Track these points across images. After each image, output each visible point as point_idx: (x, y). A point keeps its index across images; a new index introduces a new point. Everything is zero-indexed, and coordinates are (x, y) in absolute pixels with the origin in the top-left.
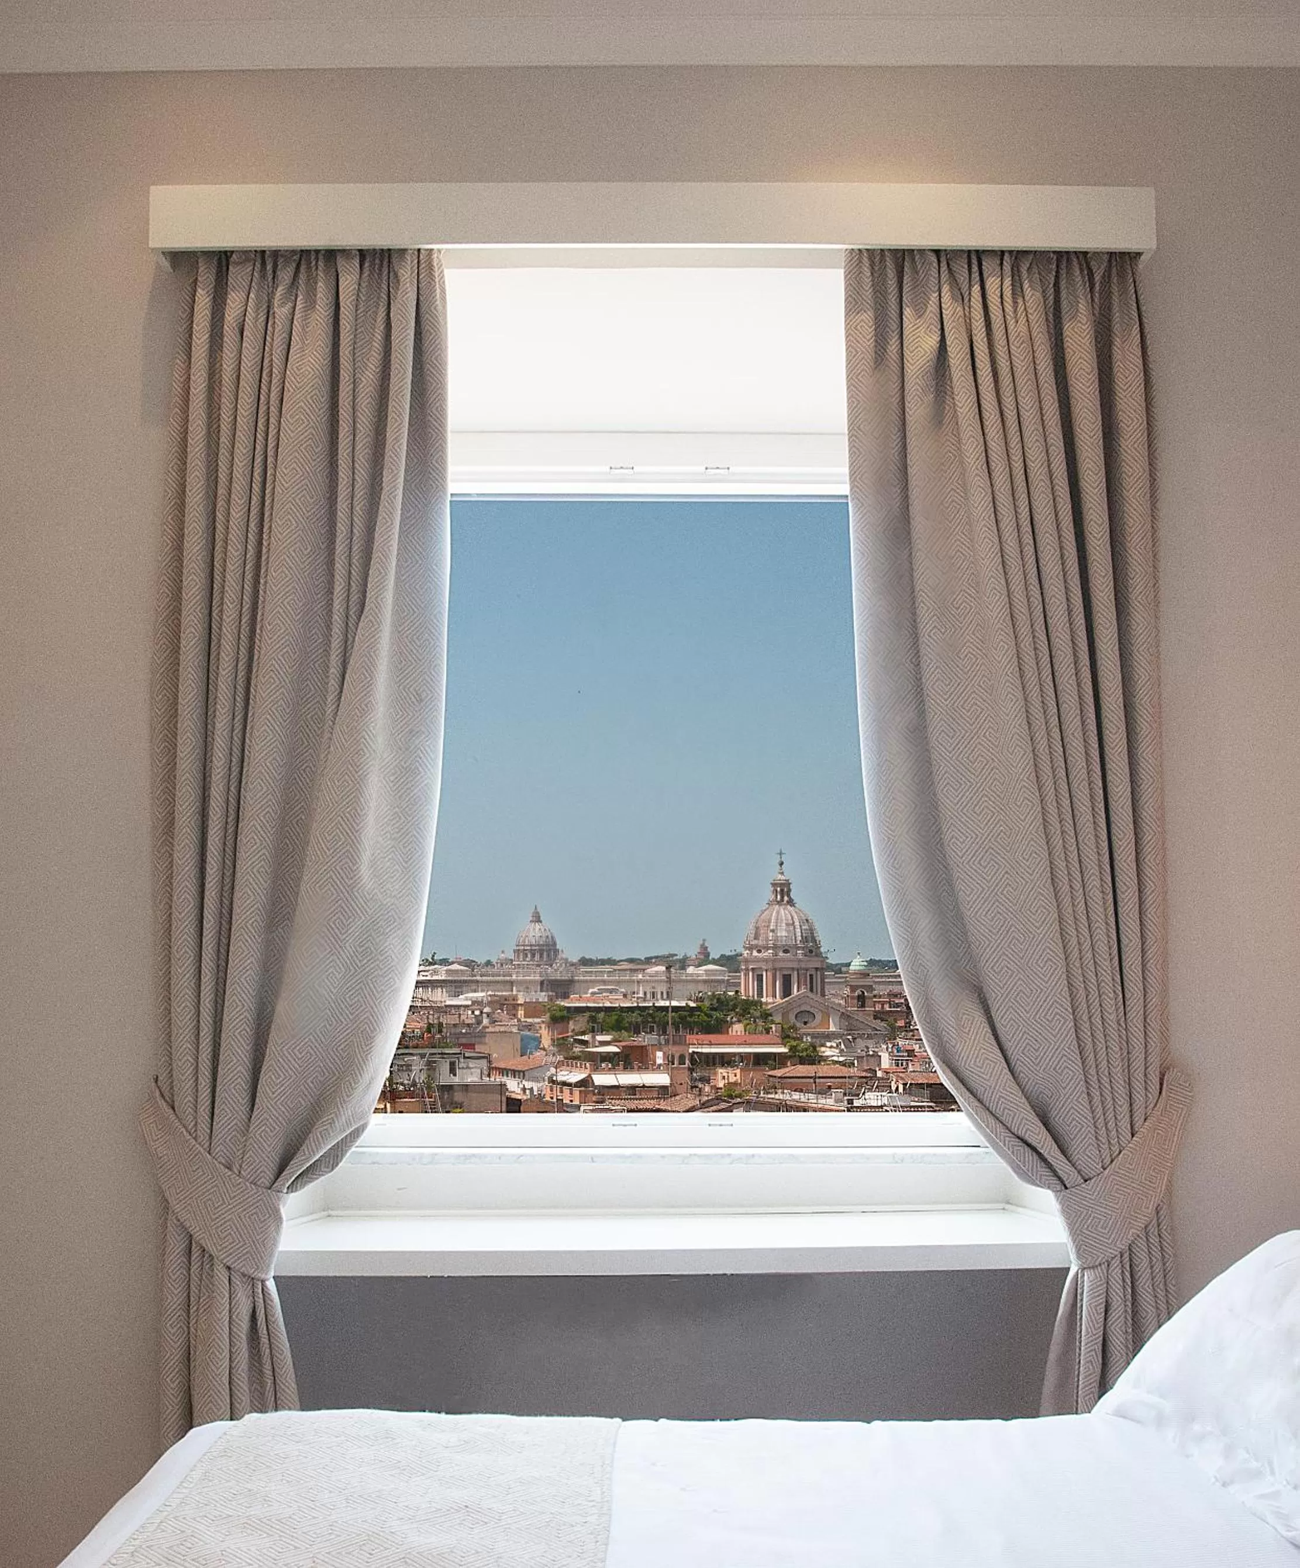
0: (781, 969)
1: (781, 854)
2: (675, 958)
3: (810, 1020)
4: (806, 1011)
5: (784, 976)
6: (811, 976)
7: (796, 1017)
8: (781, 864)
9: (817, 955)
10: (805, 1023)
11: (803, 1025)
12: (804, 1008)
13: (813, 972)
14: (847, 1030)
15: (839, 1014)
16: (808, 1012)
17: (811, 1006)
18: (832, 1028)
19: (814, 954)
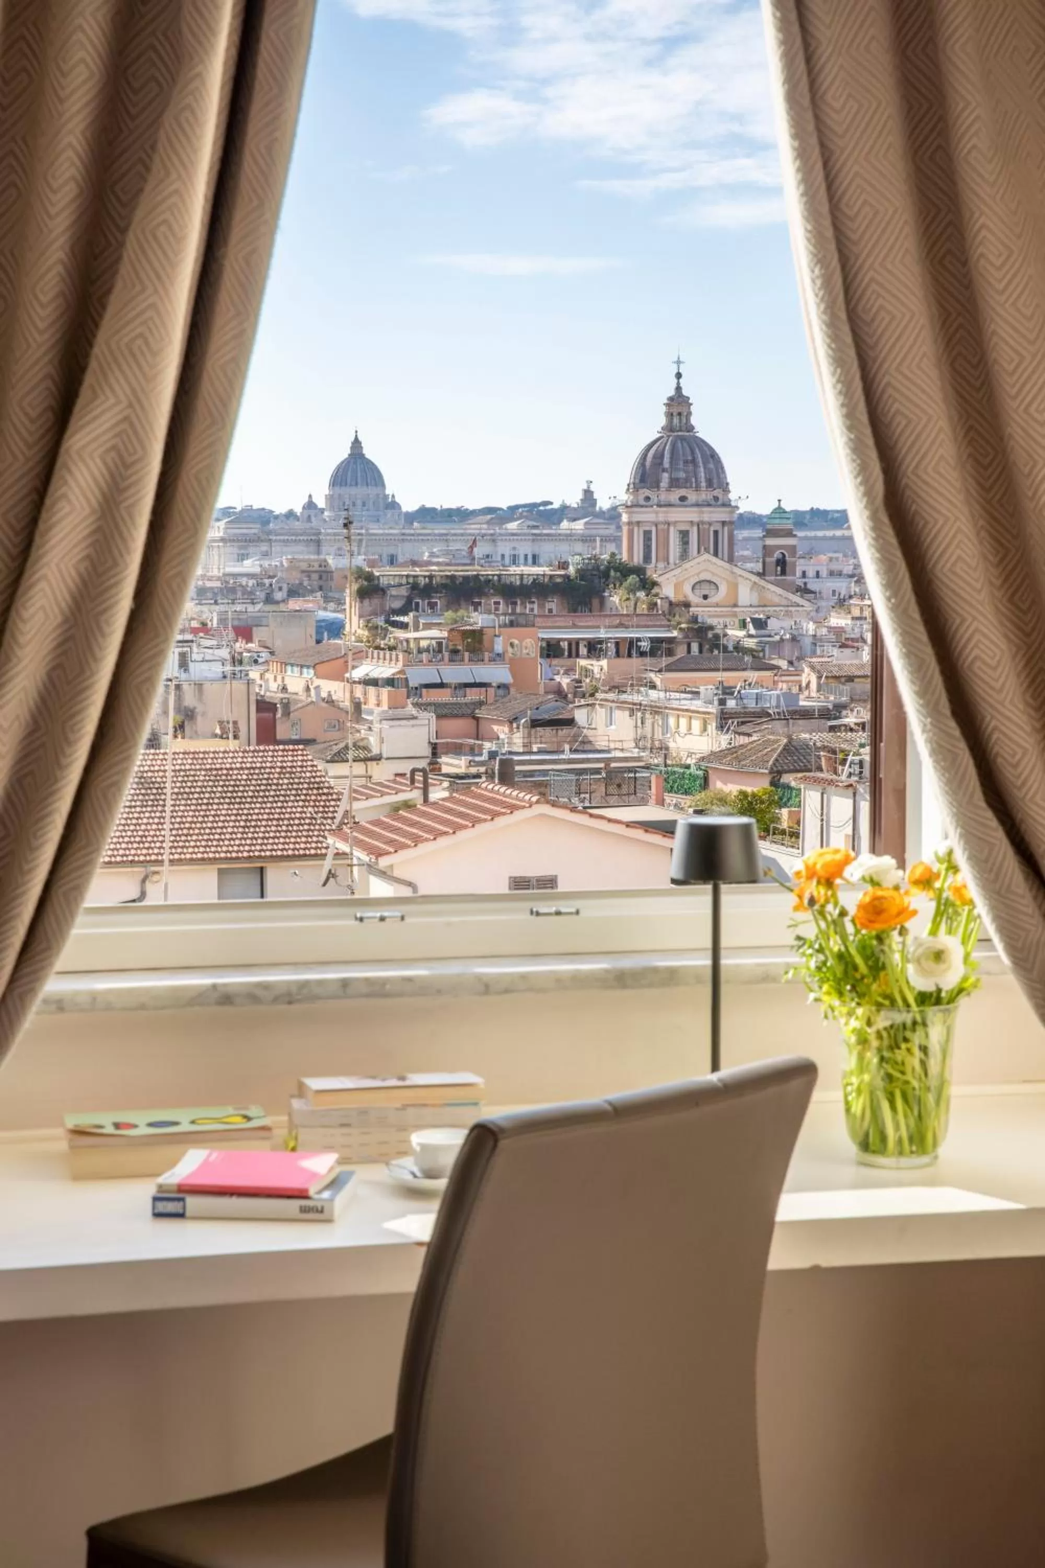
1: (679, 362)
2: (550, 507)
3: (713, 592)
4: (706, 581)
5: (681, 532)
6: (716, 532)
7: (693, 588)
8: (679, 376)
9: (724, 505)
10: (705, 597)
11: (701, 600)
12: (704, 576)
13: (718, 527)
14: (759, 606)
15: (749, 584)
16: (710, 582)
17: (713, 574)
18: (740, 604)
19: (720, 502)
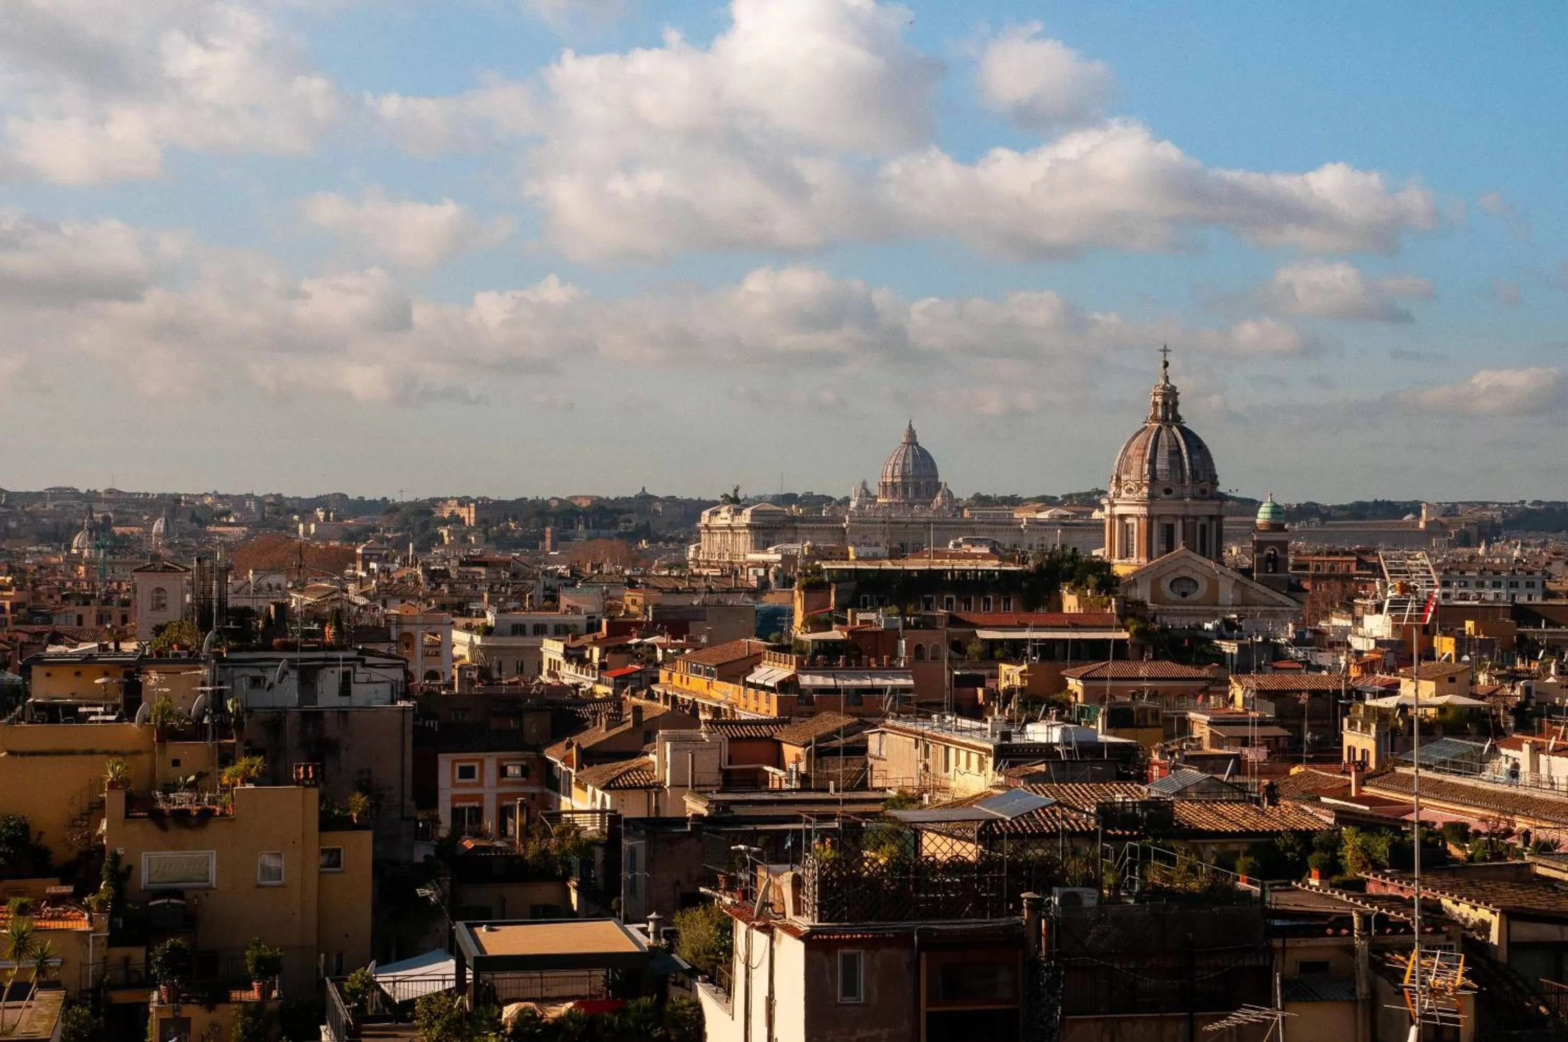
0: (1159, 517)
1: (1165, 351)
3: (1192, 590)
4: (1184, 578)
5: (1165, 526)
6: (1203, 527)
7: (1172, 586)
8: (1166, 365)
9: (1212, 498)
10: (1184, 595)
11: (1180, 597)
12: (1183, 573)
13: (1204, 521)
14: (1242, 605)
15: (1232, 582)
16: (1189, 579)
17: (1193, 571)
18: (1220, 602)
19: (1208, 495)
